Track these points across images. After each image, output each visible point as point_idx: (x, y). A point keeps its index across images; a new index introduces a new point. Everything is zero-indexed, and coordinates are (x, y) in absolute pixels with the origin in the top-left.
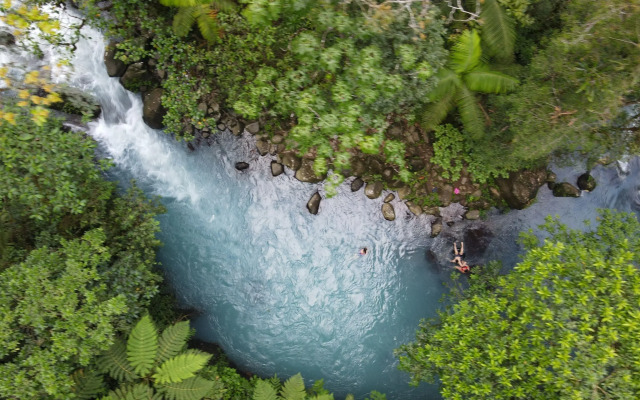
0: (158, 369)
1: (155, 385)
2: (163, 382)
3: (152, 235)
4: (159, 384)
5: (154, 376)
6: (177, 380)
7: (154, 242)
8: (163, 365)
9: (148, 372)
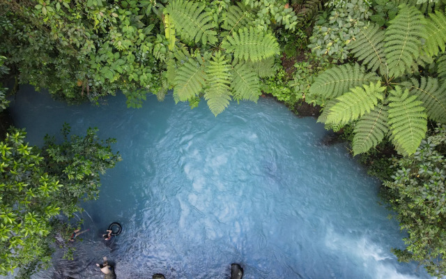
0: (381, 97)
1: (379, 79)
2: (372, 84)
3: (412, 234)
4: (376, 82)
5: (384, 88)
6: (357, 90)
7: (407, 227)
8: (376, 103)
9: (392, 92)
